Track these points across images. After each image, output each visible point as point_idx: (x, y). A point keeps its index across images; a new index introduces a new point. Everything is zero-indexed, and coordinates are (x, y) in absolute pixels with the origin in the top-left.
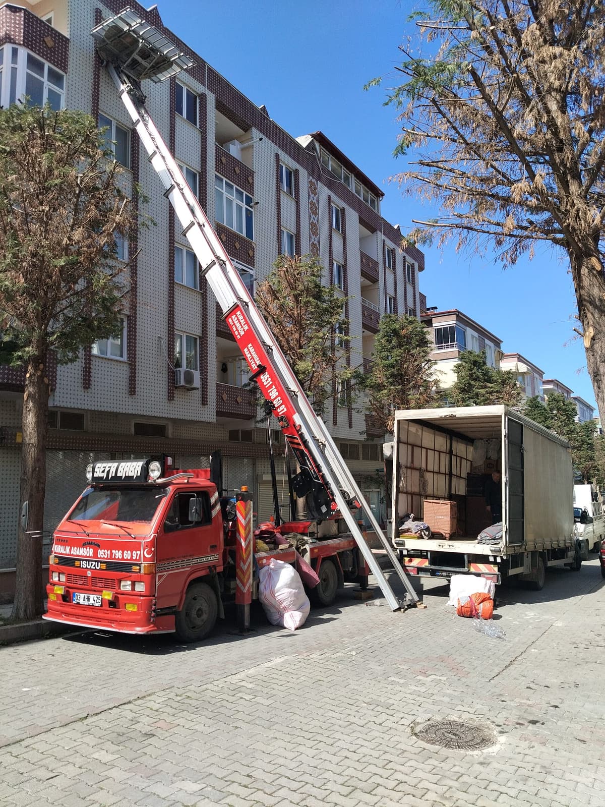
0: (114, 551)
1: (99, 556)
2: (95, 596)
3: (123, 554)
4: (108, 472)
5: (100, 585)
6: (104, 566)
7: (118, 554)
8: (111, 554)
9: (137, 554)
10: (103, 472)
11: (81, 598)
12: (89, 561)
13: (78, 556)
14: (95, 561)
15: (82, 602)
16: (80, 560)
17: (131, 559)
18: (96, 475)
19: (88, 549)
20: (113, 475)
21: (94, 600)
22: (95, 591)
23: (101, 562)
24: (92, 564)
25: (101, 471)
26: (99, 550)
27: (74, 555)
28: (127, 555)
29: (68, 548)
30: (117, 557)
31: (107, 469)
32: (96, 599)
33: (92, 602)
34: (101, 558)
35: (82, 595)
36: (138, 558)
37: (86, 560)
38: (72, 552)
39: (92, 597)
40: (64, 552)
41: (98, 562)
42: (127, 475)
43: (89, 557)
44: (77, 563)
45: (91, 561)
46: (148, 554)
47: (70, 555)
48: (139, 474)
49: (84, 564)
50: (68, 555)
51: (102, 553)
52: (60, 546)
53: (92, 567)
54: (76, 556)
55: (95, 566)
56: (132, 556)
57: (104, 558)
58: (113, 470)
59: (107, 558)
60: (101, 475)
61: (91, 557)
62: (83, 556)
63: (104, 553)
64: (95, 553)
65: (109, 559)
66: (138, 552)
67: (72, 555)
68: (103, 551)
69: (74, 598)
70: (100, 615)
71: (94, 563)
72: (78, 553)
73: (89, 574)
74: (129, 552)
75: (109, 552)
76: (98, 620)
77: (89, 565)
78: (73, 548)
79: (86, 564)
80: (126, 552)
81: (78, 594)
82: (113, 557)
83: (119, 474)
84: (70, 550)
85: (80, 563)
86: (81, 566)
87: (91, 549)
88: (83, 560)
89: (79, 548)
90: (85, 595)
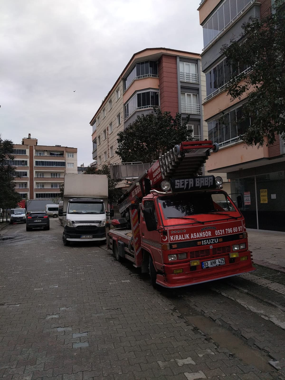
1: (217, 235)
3: (233, 230)
6: (221, 240)
7: (230, 230)
8: (225, 231)
9: (241, 228)
10: (183, 185)
11: (209, 264)
12: (209, 239)
14: (214, 238)
16: (201, 240)
17: (238, 231)
18: (176, 187)
19: (207, 232)
20: (192, 186)
22: (217, 257)
23: (219, 238)
24: (211, 241)
26: (216, 231)
27: (194, 239)
28: (235, 230)
29: (187, 236)
30: (229, 233)
31: (186, 183)
32: (220, 261)
33: (217, 263)
36: (241, 230)
37: (206, 239)
38: (192, 237)
40: (183, 239)
41: (216, 238)
42: (203, 185)
43: (208, 236)
44: (199, 243)
45: (211, 239)
48: (212, 184)
49: (204, 242)
50: (188, 239)
51: (218, 233)
53: (212, 243)
54: (196, 238)
55: (214, 241)
56: (238, 230)
57: (220, 235)
59: (223, 234)
60: (183, 187)
61: (210, 236)
62: (203, 237)
63: (220, 232)
64: (213, 233)
65: (224, 235)
66: (241, 227)
69: (203, 266)
71: (213, 240)
72: (198, 236)
75: (223, 231)
77: (209, 242)
78: (192, 234)
79: (207, 242)
80: (234, 228)
81: (206, 262)
82: (227, 233)
83: (197, 185)
84: (190, 236)
85: (202, 242)
86: (203, 244)
87: (209, 232)
88: (203, 240)
89: (198, 233)
90: (212, 261)
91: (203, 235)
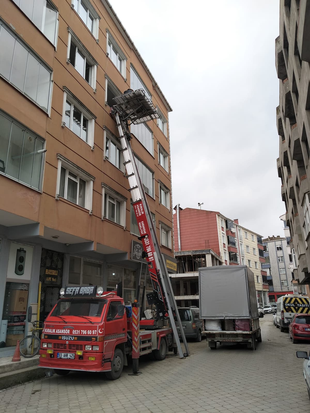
0: (82, 331)
1: (73, 333)
2: (71, 354)
3: (87, 332)
4: (74, 292)
5: (74, 348)
6: (76, 338)
7: (84, 332)
8: (81, 332)
9: (95, 332)
10: (71, 291)
11: (62, 355)
12: (67, 336)
13: (60, 334)
14: (71, 336)
15: (63, 357)
16: (62, 336)
17: (92, 334)
18: (67, 293)
19: (67, 330)
20: (77, 293)
21: (70, 356)
22: (70, 352)
23: (75, 336)
24: (69, 338)
25: (70, 291)
26: (74, 330)
27: (58, 333)
28: (89, 332)
29: (54, 331)
30: (83, 334)
31: (73, 290)
32: (71, 355)
33: (69, 357)
34: (74, 334)
35: (63, 354)
36: (95, 334)
37: (66, 336)
38: (57, 332)
39: (69, 354)
40: (51, 332)
41: (73, 336)
42: (85, 293)
43: (67, 334)
44: (60, 337)
46: (101, 331)
47: (55, 333)
48: (92, 293)
49: (64, 338)
51: (74, 332)
52: (48, 329)
53: (69, 339)
54: (59, 334)
55: (71, 338)
56: (92, 333)
57: (76, 334)
58: (77, 291)
60: (71, 293)
61: (68, 334)
62: (64, 334)
63: (76, 332)
64: (71, 332)
65: (79, 335)
66: (96, 331)
67: (57, 333)
68: (75, 331)
69: (58, 356)
70: (73, 363)
71: (70, 337)
72: (60, 332)
73: (67, 342)
74: (91, 331)
75: (79, 331)
76: (72, 366)
77: (67, 338)
78: (57, 330)
79: (65, 338)
80: (89, 331)
81: (61, 353)
82: (82, 334)
83: (80, 293)
84: (55, 331)
85: (62, 337)
86: (62, 339)
87: (68, 330)
88: (64, 336)
89: (61, 330)
90: (65, 354)
91: (64, 332)
